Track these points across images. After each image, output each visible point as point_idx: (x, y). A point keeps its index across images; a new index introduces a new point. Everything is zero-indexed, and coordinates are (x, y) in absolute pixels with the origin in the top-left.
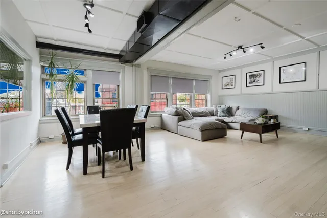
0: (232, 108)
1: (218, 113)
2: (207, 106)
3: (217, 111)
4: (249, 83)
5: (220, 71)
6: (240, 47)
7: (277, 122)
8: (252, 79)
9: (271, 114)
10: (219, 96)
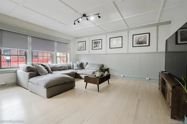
0: (83, 63)
1: (74, 67)
2: (67, 62)
3: (73, 66)
4: (94, 47)
5: (76, 38)
6: (84, 15)
7: (108, 74)
8: (95, 45)
9: (106, 67)
10: (76, 55)
